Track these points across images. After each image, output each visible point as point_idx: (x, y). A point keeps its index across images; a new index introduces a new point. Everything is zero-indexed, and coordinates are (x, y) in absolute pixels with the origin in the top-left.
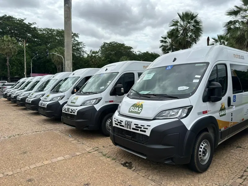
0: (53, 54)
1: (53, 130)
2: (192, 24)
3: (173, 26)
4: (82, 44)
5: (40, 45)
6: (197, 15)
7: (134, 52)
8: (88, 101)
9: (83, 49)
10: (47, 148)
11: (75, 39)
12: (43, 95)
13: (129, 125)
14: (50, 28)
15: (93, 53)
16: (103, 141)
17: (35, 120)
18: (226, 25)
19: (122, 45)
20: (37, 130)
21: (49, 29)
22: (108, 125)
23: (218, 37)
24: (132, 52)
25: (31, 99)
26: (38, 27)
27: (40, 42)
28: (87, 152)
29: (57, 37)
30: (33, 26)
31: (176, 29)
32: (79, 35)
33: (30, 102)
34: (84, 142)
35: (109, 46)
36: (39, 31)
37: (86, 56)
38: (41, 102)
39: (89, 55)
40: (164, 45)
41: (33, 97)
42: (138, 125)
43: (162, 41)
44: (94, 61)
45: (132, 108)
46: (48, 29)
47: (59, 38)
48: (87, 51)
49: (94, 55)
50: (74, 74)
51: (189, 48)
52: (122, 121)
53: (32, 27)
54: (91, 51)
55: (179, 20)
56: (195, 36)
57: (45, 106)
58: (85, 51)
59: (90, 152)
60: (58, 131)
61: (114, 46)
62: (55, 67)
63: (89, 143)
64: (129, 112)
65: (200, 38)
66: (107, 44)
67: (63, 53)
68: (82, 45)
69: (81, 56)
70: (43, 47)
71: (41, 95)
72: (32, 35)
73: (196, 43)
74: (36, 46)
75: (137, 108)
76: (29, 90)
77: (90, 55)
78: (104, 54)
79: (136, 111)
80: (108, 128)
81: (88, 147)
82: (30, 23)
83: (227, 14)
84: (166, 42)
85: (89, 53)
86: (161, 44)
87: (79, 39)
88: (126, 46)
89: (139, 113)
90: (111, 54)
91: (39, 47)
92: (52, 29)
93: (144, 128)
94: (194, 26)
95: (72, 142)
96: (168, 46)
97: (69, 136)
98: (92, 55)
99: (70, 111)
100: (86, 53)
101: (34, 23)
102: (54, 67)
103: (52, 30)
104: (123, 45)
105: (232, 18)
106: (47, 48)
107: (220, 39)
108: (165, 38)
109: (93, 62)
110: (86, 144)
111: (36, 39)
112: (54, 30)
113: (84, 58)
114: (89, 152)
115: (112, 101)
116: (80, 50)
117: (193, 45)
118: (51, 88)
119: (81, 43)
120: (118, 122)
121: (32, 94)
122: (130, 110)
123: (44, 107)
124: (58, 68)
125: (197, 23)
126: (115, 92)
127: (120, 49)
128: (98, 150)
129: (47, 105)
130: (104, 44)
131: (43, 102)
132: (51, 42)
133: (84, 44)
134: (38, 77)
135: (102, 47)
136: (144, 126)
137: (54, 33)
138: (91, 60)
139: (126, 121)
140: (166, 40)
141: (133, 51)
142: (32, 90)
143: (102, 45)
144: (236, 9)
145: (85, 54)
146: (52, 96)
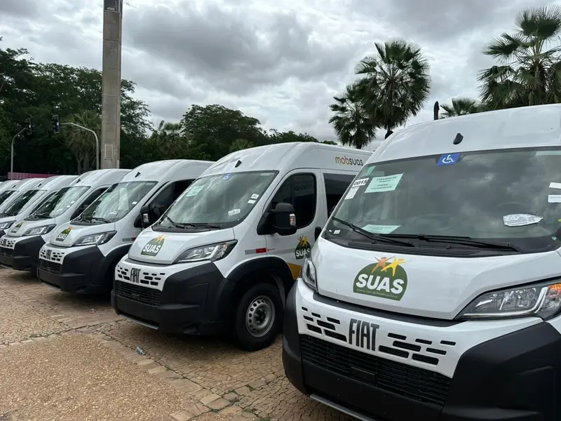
0: (70, 127)
1: (85, 329)
2: (409, 70)
3: (364, 71)
4: (140, 106)
5: (36, 103)
6: (417, 52)
7: (262, 130)
8: (195, 251)
9: (143, 117)
10: (76, 399)
11: (124, 95)
12: (50, 229)
13: (368, 335)
14: (63, 65)
15: (169, 127)
16: (241, 367)
17: (26, 297)
18: (486, 75)
19: (236, 114)
20: (35, 332)
21: (61, 66)
22: (252, 318)
23: (454, 103)
24: (257, 130)
25: (15, 239)
26: (31, 61)
27: (36, 96)
28: (207, 410)
29: (79, 87)
30: (18, 58)
31: (370, 79)
32: (134, 86)
33: (13, 248)
34: (186, 370)
35: (206, 113)
36: (33, 72)
37: (149, 134)
38: (45, 247)
39: (156, 132)
40: (339, 115)
41: (22, 234)
42: (404, 338)
43: (335, 108)
44: (169, 146)
45: (367, 280)
46: (59, 67)
47: (83, 89)
48: (151, 124)
49: (168, 133)
50: (139, 174)
51: (399, 125)
52: (338, 322)
53: (16, 59)
54: (161, 124)
55: (379, 59)
56: (413, 97)
57: (59, 260)
58: (147, 122)
59: (217, 411)
60: (100, 335)
61: (217, 115)
62: (74, 158)
63: (201, 374)
64: (356, 289)
65: (424, 102)
66: (199, 108)
67: (95, 124)
68: (140, 109)
69: (138, 136)
70: (43, 109)
71: (43, 229)
72: (16, 79)
73: (415, 114)
74: (24, 106)
75: (387, 280)
76: (9, 214)
77: (159, 133)
78: (192, 132)
79: (383, 291)
80: (251, 326)
81: (206, 392)
82: (12, 49)
83: (490, 50)
84: (343, 110)
85: (156, 128)
86: (334, 114)
87: (135, 95)
88: (244, 116)
89: (399, 297)
90: (209, 133)
91: (31, 107)
92: (68, 67)
93: (428, 350)
94: (411, 75)
95: (151, 372)
96: (347, 119)
97: (138, 351)
98: (165, 133)
99: (140, 279)
100: (150, 129)
101: (22, 49)
102: (69, 158)
103: (68, 69)
104: (238, 113)
105: (498, 61)
106: (54, 111)
107: (459, 107)
108: (343, 101)
109: (166, 149)
110: (194, 380)
111: (25, 90)
112: (72, 71)
113: (145, 140)
114: (212, 410)
115: (264, 250)
116: (136, 121)
117: (409, 118)
118: (72, 209)
119: (140, 103)
120: (318, 321)
121: (19, 226)
122: (358, 284)
123: (56, 261)
124: (81, 159)
125: (418, 67)
126: (271, 224)
127: (230, 123)
128: (236, 400)
129: (64, 256)
130: (193, 108)
131: (54, 250)
132: (65, 98)
133: (145, 107)
134: (32, 179)
135: (188, 116)
136: (430, 343)
137: (73, 78)
138: (163, 144)
139: (353, 321)
140: (345, 105)
141: (260, 128)
142: (16, 214)
143: (189, 111)
144: (506, 42)
145: (147, 130)
146: (78, 232)
